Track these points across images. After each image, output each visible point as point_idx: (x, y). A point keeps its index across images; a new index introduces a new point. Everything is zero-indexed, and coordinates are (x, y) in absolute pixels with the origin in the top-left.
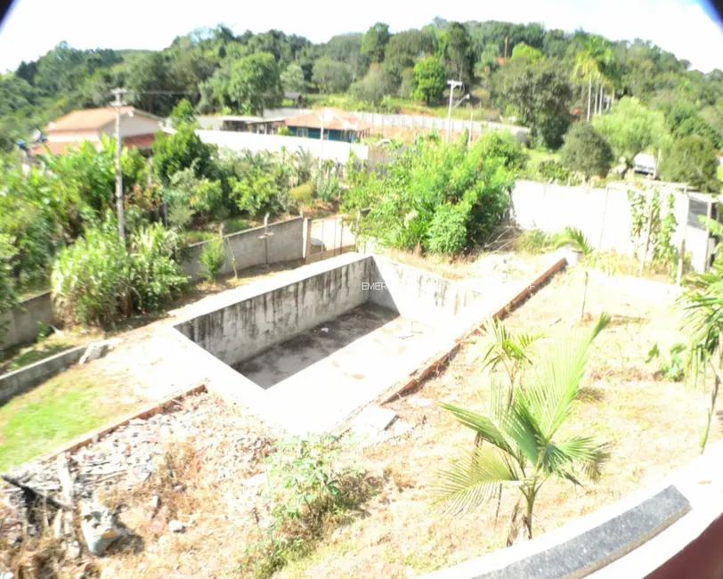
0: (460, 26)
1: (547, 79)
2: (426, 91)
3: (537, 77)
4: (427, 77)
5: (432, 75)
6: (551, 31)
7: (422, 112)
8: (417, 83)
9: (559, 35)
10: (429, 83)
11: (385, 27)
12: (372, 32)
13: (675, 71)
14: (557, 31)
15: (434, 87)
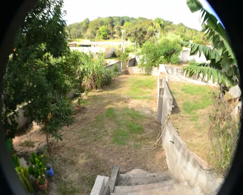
0: (111, 17)
1: (141, 30)
2: (104, 35)
3: (138, 29)
4: (104, 32)
5: (105, 31)
6: (131, 18)
7: (104, 41)
8: (101, 34)
9: (133, 18)
10: (104, 33)
11: (88, 19)
12: (85, 21)
13: (170, 25)
14: (132, 18)
15: (106, 34)
